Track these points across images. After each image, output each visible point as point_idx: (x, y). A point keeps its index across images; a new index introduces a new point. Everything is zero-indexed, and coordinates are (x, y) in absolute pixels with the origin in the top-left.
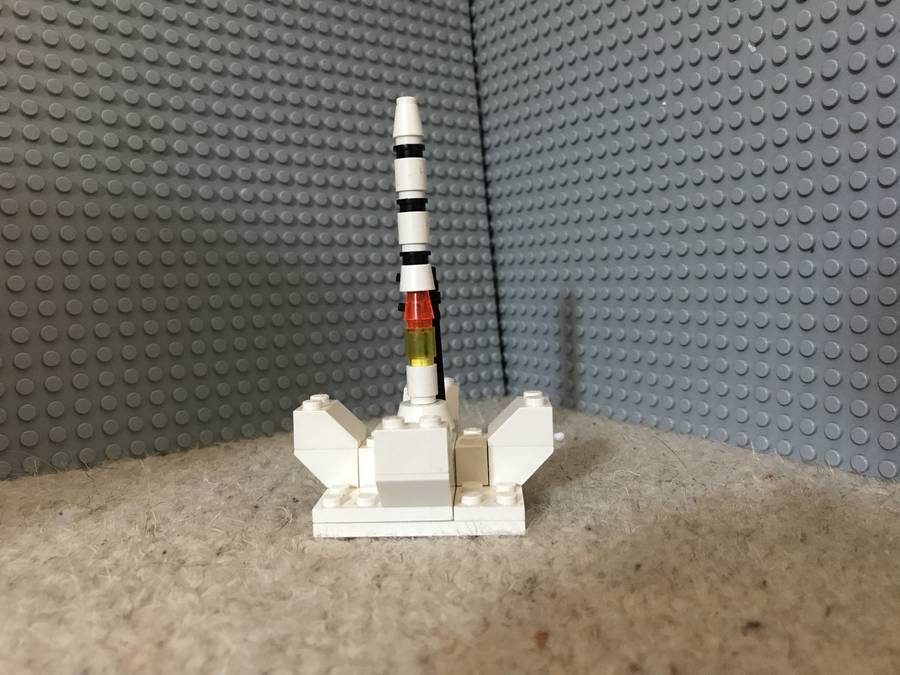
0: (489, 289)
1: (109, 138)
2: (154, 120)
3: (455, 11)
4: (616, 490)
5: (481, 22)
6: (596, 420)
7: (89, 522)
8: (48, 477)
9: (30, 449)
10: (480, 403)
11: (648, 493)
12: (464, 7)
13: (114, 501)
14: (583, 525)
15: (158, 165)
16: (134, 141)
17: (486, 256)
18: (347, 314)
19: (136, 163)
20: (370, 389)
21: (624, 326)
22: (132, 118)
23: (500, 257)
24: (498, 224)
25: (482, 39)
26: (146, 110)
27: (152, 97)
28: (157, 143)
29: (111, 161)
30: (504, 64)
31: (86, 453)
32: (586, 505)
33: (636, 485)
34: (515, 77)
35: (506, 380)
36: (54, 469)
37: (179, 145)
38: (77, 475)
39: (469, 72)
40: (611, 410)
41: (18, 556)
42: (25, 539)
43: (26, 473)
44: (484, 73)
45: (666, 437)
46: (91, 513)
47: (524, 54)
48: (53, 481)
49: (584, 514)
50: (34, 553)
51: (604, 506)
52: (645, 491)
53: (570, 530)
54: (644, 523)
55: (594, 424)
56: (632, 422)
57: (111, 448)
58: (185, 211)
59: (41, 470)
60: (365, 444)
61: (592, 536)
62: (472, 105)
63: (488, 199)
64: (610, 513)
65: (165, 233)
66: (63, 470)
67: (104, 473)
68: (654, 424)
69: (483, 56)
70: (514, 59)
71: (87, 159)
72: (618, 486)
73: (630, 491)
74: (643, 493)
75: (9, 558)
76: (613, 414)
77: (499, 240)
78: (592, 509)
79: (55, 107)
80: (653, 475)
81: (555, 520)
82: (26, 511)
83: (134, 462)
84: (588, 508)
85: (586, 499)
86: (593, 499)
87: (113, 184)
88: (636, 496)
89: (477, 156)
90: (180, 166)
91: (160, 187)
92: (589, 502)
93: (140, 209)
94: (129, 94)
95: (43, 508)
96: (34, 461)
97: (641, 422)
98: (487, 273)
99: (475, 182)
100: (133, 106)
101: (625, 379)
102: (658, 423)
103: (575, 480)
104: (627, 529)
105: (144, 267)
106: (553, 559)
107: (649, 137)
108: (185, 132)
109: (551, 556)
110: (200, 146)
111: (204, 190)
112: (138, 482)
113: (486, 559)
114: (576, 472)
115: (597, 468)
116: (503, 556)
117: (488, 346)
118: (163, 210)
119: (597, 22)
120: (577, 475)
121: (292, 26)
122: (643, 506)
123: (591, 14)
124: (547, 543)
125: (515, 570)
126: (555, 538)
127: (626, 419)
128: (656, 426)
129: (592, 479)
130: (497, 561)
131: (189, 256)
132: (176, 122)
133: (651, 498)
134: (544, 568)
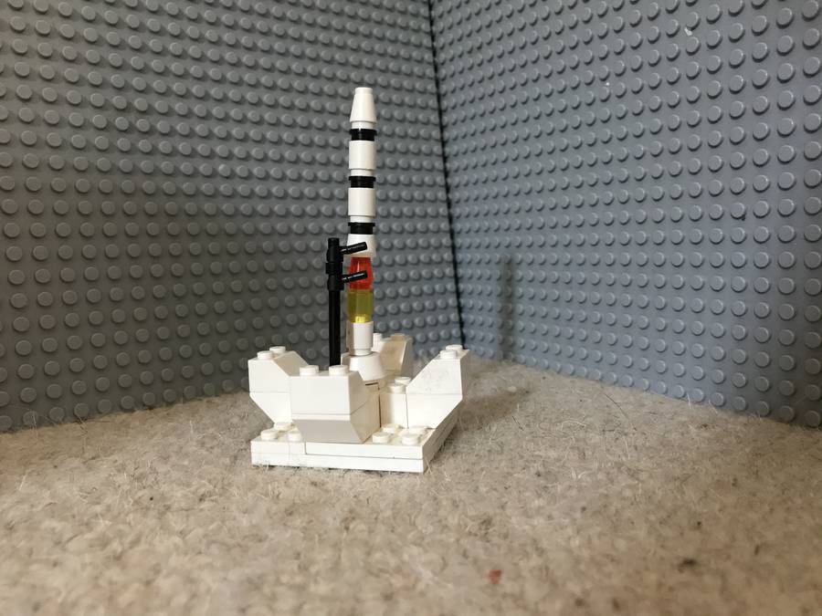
0: (447, 256)
1: (98, 119)
2: (139, 103)
4: (564, 439)
6: (546, 374)
8: (47, 431)
9: (29, 405)
11: (593, 441)
13: (107, 451)
14: (533, 471)
15: (143, 144)
16: (121, 122)
17: (444, 225)
19: (122, 143)
21: (571, 288)
22: (119, 101)
23: (458, 226)
24: (455, 195)
25: (440, 25)
26: (131, 94)
27: (137, 81)
28: (142, 124)
29: (100, 140)
30: (460, 48)
31: (81, 408)
32: (537, 453)
34: (470, 61)
35: (463, 338)
36: (51, 423)
37: (162, 125)
38: (73, 429)
39: (428, 56)
40: (559, 365)
41: (18, 503)
43: (26, 427)
44: (442, 57)
45: (610, 390)
46: (85, 463)
47: (479, 39)
48: (51, 433)
49: (535, 462)
50: (33, 501)
51: (553, 454)
52: (590, 440)
53: (521, 476)
54: (588, 469)
55: (544, 378)
56: (579, 376)
57: (103, 403)
58: (168, 186)
59: (40, 424)
61: (542, 482)
62: (431, 87)
63: (446, 173)
64: (558, 460)
65: (150, 206)
66: (59, 423)
67: (95, 426)
68: (599, 378)
69: (441, 41)
70: (469, 43)
71: (77, 139)
72: (565, 435)
73: (577, 440)
74: (587, 441)
75: (10, 505)
76: (561, 369)
77: (457, 211)
78: (541, 457)
79: (48, 92)
80: (597, 425)
81: (508, 467)
82: (25, 462)
83: (124, 416)
84: (538, 456)
85: (536, 447)
86: (542, 447)
87: (102, 162)
88: (581, 444)
89: (436, 133)
90: (163, 145)
91: (145, 164)
92: (539, 450)
93: (127, 184)
94: (115, 79)
95: (41, 459)
96: (33, 415)
97: (587, 377)
98: (446, 240)
99: (434, 157)
100: (120, 90)
101: (572, 337)
102: (602, 377)
103: (526, 429)
104: (574, 475)
105: (131, 238)
106: (506, 503)
107: (593, 115)
108: (168, 114)
109: (504, 500)
110: (181, 127)
111: (185, 166)
112: (127, 434)
113: (444, 503)
114: (527, 422)
115: (546, 419)
116: (461, 500)
117: (446, 307)
118: (148, 185)
119: (545, 9)
120: (528, 426)
121: (265, 15)
122: (589, 453)
123: (540, 2)
124: (501, 489)
125: (472, 513)
126: (508, 484)
127: (573, 374)
128: (601, 380)
129: (542, 429)
130: (455, 504)
131: (173, 227)
132: (159, 105)
133: (595, 446)
134: (497, 511)
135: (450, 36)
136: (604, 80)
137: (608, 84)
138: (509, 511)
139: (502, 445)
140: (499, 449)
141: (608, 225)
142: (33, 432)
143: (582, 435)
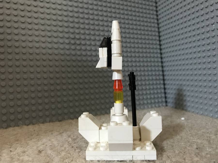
0: (161, 77)
1: (67, 41)
2: (77, 36)
3: (152, 6)
4: (202, 136)
5: (159, 8)
6: (193, 114)
7: (59, 136)
8: (51, 124)
9: (48, 116)
10: (159, 108)
11: (212, 138)
12: (154, 5)
13: (66, 131)
15: (78, 47)
16: (73, 42)
19: (73, 47)
22: (72, 36)
23: (166, 69)
25: (159, 12)
26: (75, 34)
27: (77, 31)
28: (78, 42)
29: (67, 47)
30: (165, 18)
31: (60, 118)
33: (208, 135)
34: (168, 22)
35: (166, 102)
36: (53, 122)
37: (83, 42)
38: (58, 123)
39: (156, 21)
40: (197, 111)
41: (43, 144)
43: (46, 122)
44: (160, 21)
45: (215, 120)
46: (60, 134)
47: (171, 15)
48: (52, 124)
49: (193, 144)
50: (47, 144)
51: (199, 141)
53: (189, 148)
54: (212, 148)
55: (193, 115)
56: (204, 115)
57: (66, 117)
58: (84, 58)
59: (50, 122)
60: (101, 128)
61: (197, 151)
62: (157, 30)
63: (161, 54)
64: (201, 143)
65: (80, 64)
67: (63, 123)
69: (159, 17)
70: (168, 17)
71: (62, 46)
72: (203, 135)
73: (207, 137)
75: (41, 145)
76: (198, 113)
78: (196, 142)
80: (213, 132)
81: (184, 145)
82: (45, 132)
83: (71, 121)
84: (194, 142)
85: (193, 138)
86: (196, 139)
87: (68, 52)
88: (209, 138)
89: (158, 42)
90: (83, 48)
91: (78, 53)
92: (195, 140)
93: (74, 58)
94: (72, 30)
95: (49, 132)
96: (48, 119)
97: (207, 115)
98: (161, 73)
99: (157, 49)
100: (72, 33)
101: (202, 103)
102: (212, 116)
103: (189, 132)
104: (208, 149)
105: (75, 72)
106: (186, 158)
107: (204, 37)
108: (84, 39)
110: (88, 43)
111: (89, 53)
112: (72, 126)
114: (189, 130)
115: (195, 129)
116: (170, 156)
117: (161, 93)
118: (79, 58)
119: (197, 3)
122: (211, 142)
123: (195, 1)
124: (183, 153)
125: (174, 160)
126: (185, 151)
127: (202, 114)
129: (194, 132)
131: (85, 70)
132: (82, 37)
133: (214, 139)
134: (183, 160)
135: (162, 15)
136: (212, 24)
137: (214, 25)
138: (187, 161)
139: (181, 137)
142: (48, 124)
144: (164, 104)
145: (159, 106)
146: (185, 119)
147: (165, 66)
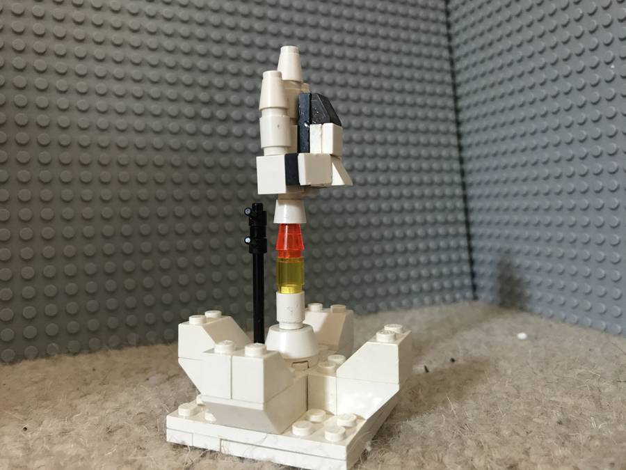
0: (461, 217)
1: (188, 110)
2: (219, 97)
3: (434, 9)
4: (578, 387)
5: (455, 15)
6: (551, 323)
7: (167, 386)
8: (142, 349)
9: (132, 328)
10: (453, 305)
11: (606, 391)
12: (441, 5)
15: (221, 129)
16: (205, 112)
17: (458, 191)
18: (352, 235)
19: (206, 128)
20: (369, 292)
22: (203, 96)
25: (456, 28)
26: (213, 90)
27: (218, 81)
28: (220, 113)
29: (189, 126)
30: (473, 45)
32: (553, 399)
34: (482, 55)
35: (474, 287)
37: (235, 114)
39: (445, 54)
40: (563, 315)
41: (117, 409)
42: (123, 397)
43: (130, 346)
44: (457, 53)
45: (615, 340)
46: (168, 379)
47: (490, 37)
48: (145, 351)
49: (552, 407)
50: (129, 408)
51: (569, 401)
52: (604, 389)
53: (540, 421)
54: (607, 420)
55: (550, 326)
56: (583, 326)
58: (239, 161)
59: (138, 344)
61: (563, 429)
62: (448, 78)
63: (460, 148)
64: (576, 407)
65: (225, 177)
66: (152, 344)
68: (603, 328)
69: (456, 41)
70: (481, 41)
71: (173, 125)
72: (579, 383)
73: (592, 389)
74: (602, 390)
75: (112, 411)
76: (565, 318)
78: (559, 403)
79: (154, 91)
80: (609, 374)
81: (527, 411)
82: (126, 374)
84: (554, 402)
85: (552, 393)
86: (558, 393)
87: (190, 142)
88: (596, 393)
89: (451, 115)
90: (236, 130)
91: (222, 144)
92: (556, 396)
93: (208, 160)
94: (202, 79)
95: (137, 373)
96: (133, 337)
97: (591, 327)
98: (460, 204)
100: (205, 88)
102: (606, 328)
103: (540, 375)
104: (594, 425)
106: (530, 448)
107: (598, 95)
108: (240, 105)
109: (528, 446)
113: (469, 442)
114: (540, 369)
115: (558, 365)
116: (485, 443)
117: (460, 260)
118: (224, 160)
120: (541, 371)
121: (314, 13)
122: (604, 402)
124: (523, 433)
125: (496, 455)
126: (529, 428)
127: (577, 323)
128: (605, 330)
129: (555, 375)
130: (480, 445)
132: (233, 98)
133: (610, 396)
134: (523, 456)
135: (464, 36)
136: (608, 63)
137: (613, 66)
138: (533, 458)
139: (518, 388)
140: (516, 392)
141: (613, 191)
142: (134, 350)
143: (595, 383)
144: (469, 294)
145: (454, 300)
146: (529, 337)
147: (471, 185)
